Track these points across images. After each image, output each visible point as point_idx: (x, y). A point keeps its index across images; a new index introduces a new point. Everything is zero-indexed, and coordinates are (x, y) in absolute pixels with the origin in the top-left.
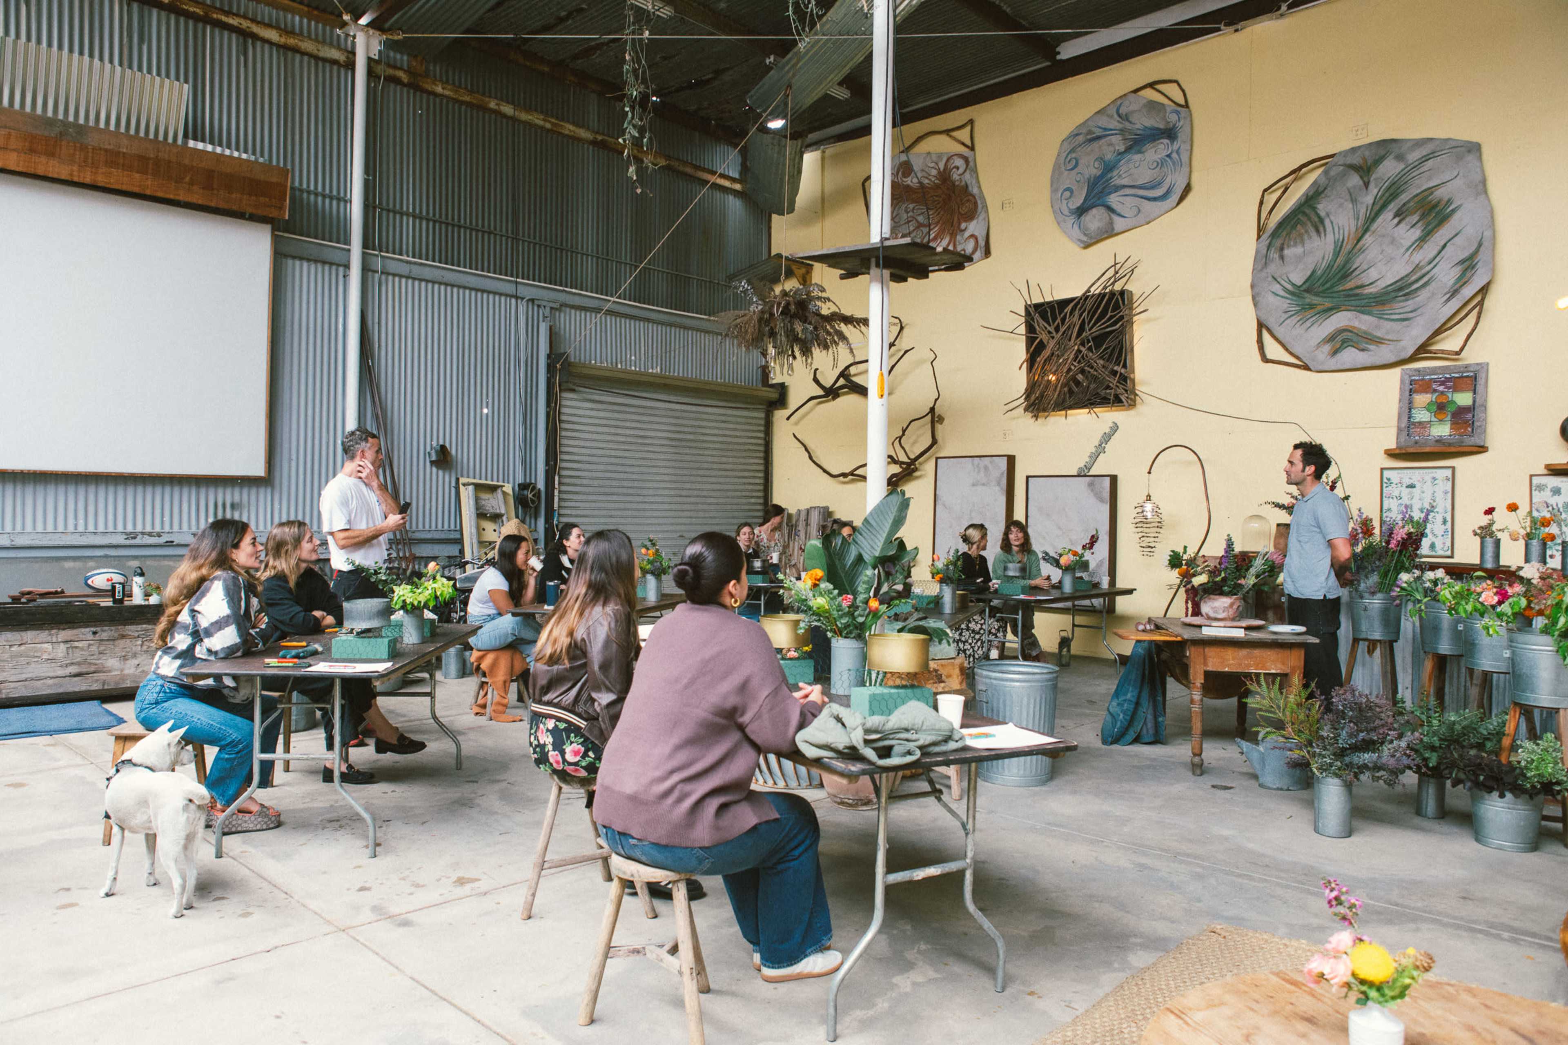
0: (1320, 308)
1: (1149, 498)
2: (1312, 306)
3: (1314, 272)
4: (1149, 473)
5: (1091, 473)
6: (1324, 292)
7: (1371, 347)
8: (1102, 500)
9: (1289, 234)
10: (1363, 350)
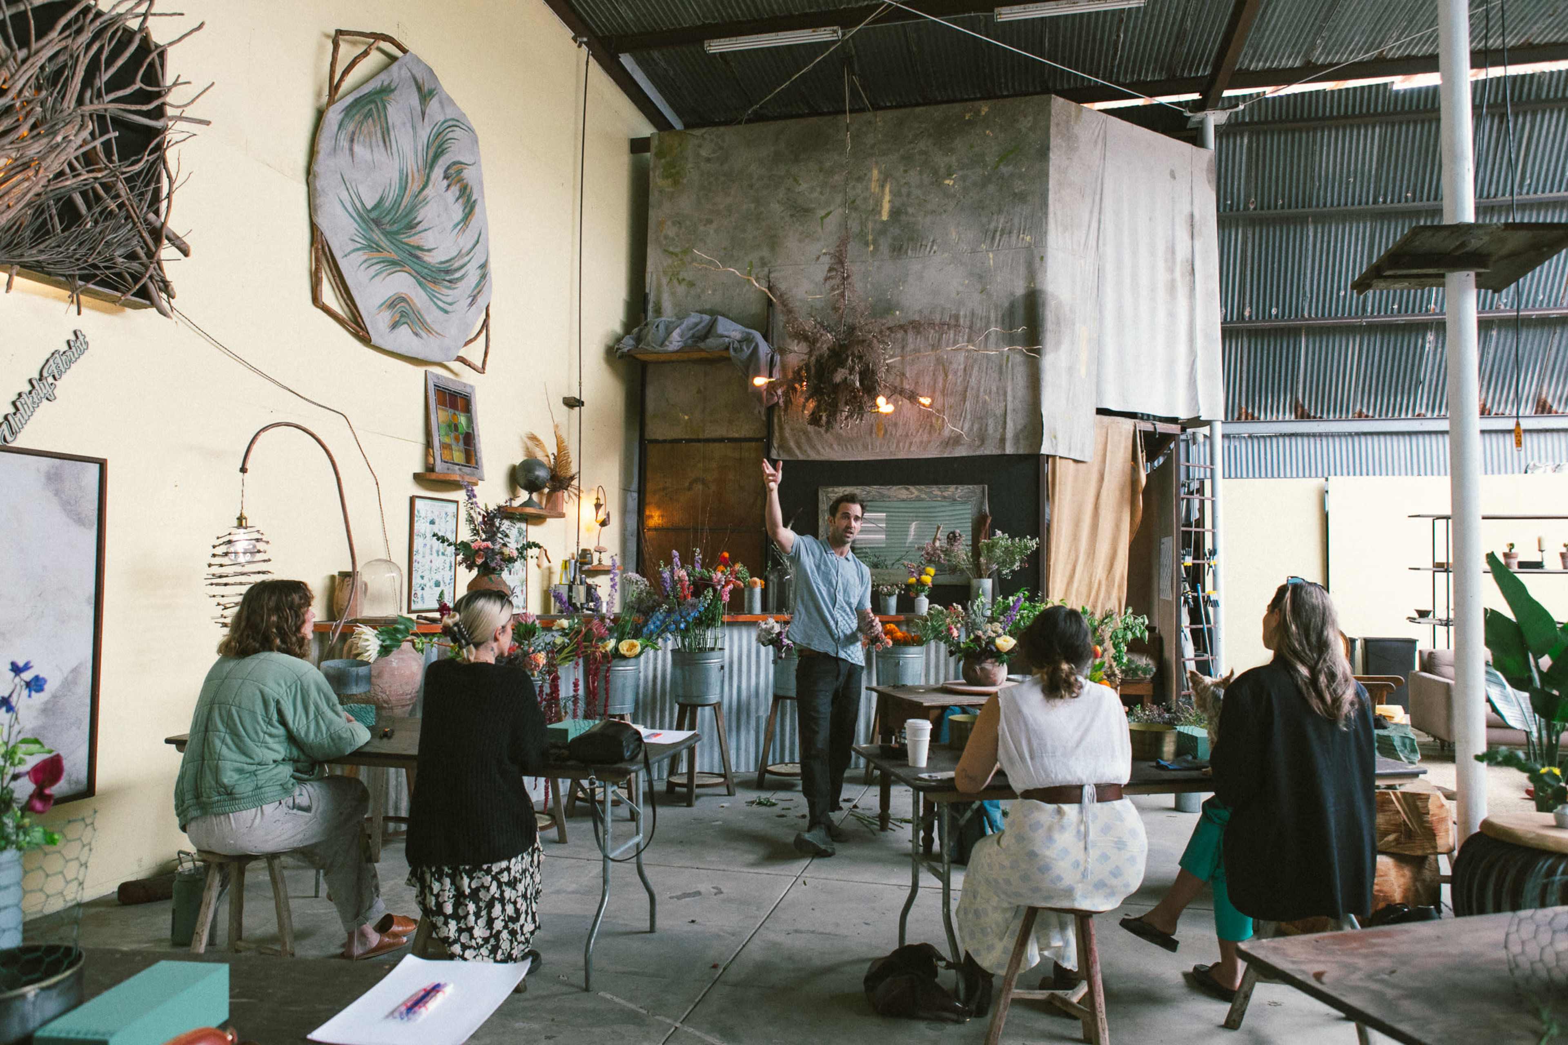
0: (385, 255)
1: (241, 521)
2: (378, 249)
3: (381, 199)
4: (243, 470)
5: (18, 443)
6: (388, 233)
7: (423, 334)
8: (80, 521)
9: (361, 123)
10: (416, 334)
